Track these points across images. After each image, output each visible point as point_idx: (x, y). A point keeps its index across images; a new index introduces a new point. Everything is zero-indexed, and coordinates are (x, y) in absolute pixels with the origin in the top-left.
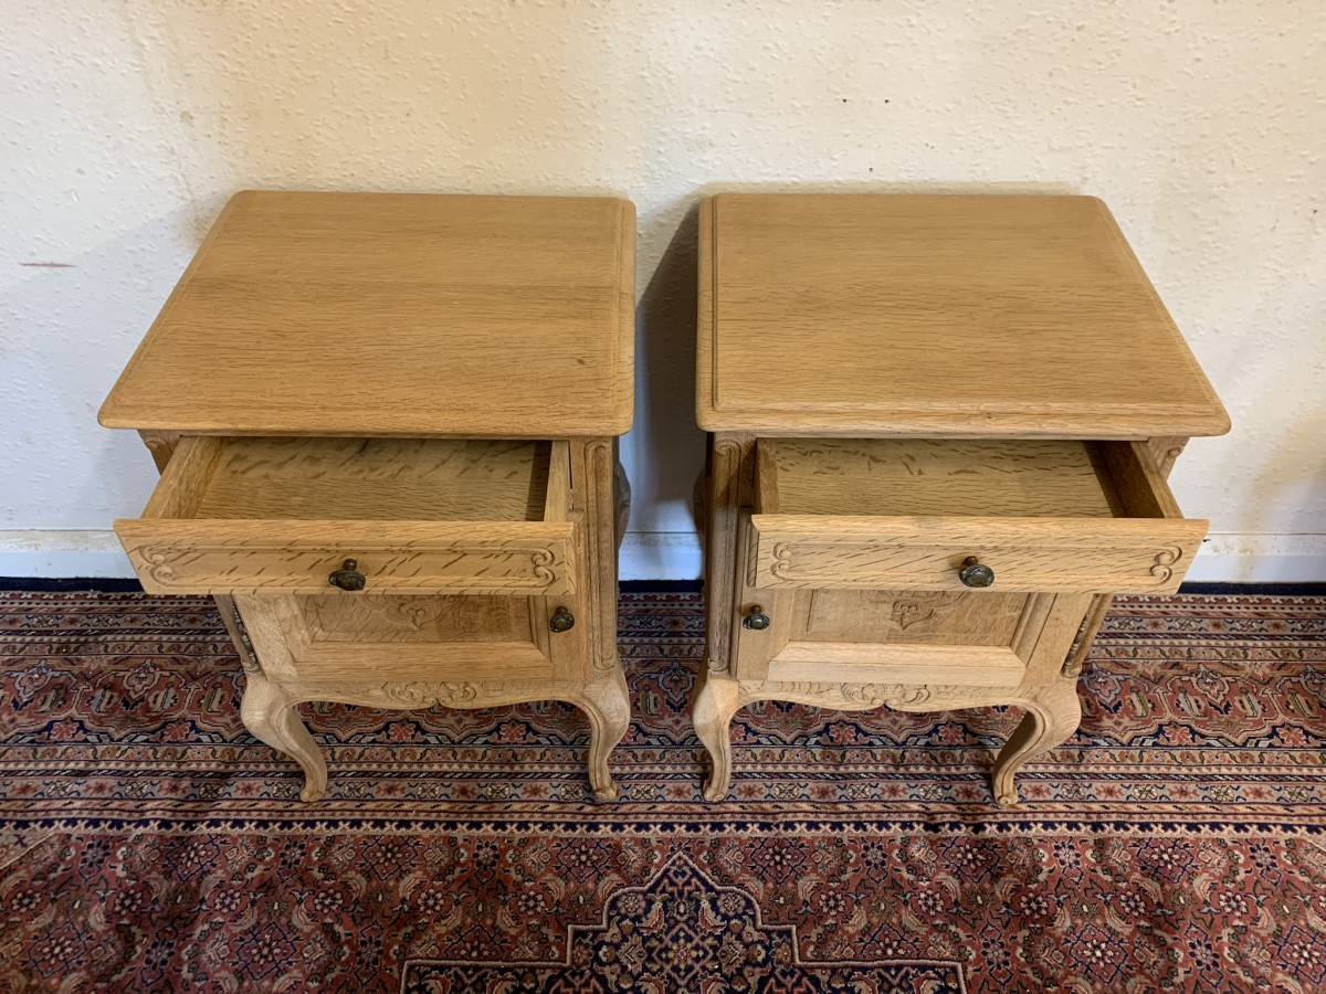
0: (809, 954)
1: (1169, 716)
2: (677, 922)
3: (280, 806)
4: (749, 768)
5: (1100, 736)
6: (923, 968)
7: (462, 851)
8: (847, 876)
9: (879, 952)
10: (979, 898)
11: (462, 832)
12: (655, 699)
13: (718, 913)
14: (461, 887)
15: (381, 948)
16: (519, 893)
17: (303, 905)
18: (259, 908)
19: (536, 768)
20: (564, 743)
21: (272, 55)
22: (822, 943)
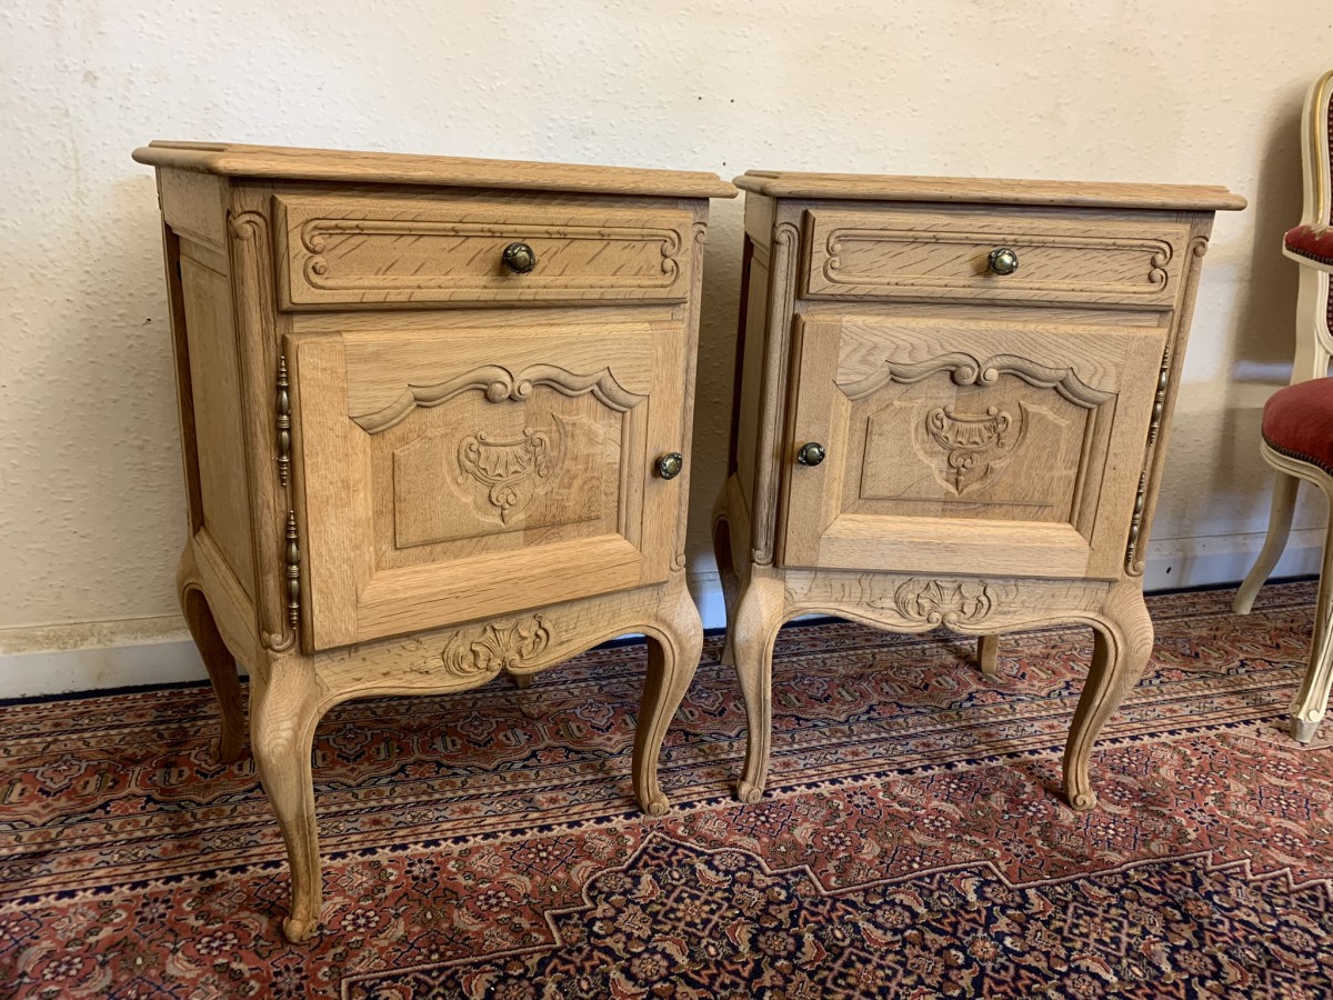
0: (833, 884)
1: (1069, 677)
2: (675, 887)
3: (127, 870)
4: (701, 759)
5: (1021, 694)
6: (957, 871)
7: (390, 870)
8: (842, 819)
9: (905, 868)
10: (979, 812)
11: (384, 856)
12: (578, 727)
13: (718, 871)
14: (398, 901)
15: (304, 974)
16: (475, 895)
17: (180, 954)
18: (114, 968)
19: (460, 793)
20: (486, 771)
21: (193, 20)
22: (842, 872)
